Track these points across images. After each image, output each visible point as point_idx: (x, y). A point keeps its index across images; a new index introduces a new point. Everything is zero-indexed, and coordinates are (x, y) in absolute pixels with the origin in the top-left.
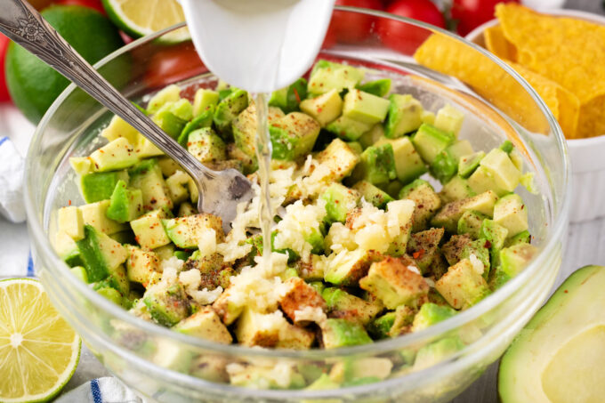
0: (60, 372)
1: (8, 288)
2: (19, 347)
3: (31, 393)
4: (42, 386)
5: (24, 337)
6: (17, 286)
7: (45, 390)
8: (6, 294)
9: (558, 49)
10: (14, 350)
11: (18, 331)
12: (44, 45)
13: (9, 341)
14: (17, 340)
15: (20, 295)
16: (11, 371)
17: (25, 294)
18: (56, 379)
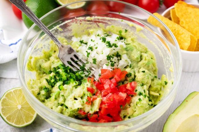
0: (34, 114)
1: (14, 91)
2: (21, 109)
3: (27, 122)
4: (29, 119)
5: (21, 106)
6: (16, 90)
7: (30, 121)
8: (14, 93)
9: (193, 20)
10: (19, 110)
11: (19, 104)
12: (18, 2)
13: (17, 108)
14: (19, 107)
15: (18, 92)
16: (20, 117)
17: (19, 92)
18: (33, 117)
